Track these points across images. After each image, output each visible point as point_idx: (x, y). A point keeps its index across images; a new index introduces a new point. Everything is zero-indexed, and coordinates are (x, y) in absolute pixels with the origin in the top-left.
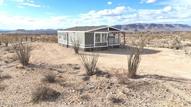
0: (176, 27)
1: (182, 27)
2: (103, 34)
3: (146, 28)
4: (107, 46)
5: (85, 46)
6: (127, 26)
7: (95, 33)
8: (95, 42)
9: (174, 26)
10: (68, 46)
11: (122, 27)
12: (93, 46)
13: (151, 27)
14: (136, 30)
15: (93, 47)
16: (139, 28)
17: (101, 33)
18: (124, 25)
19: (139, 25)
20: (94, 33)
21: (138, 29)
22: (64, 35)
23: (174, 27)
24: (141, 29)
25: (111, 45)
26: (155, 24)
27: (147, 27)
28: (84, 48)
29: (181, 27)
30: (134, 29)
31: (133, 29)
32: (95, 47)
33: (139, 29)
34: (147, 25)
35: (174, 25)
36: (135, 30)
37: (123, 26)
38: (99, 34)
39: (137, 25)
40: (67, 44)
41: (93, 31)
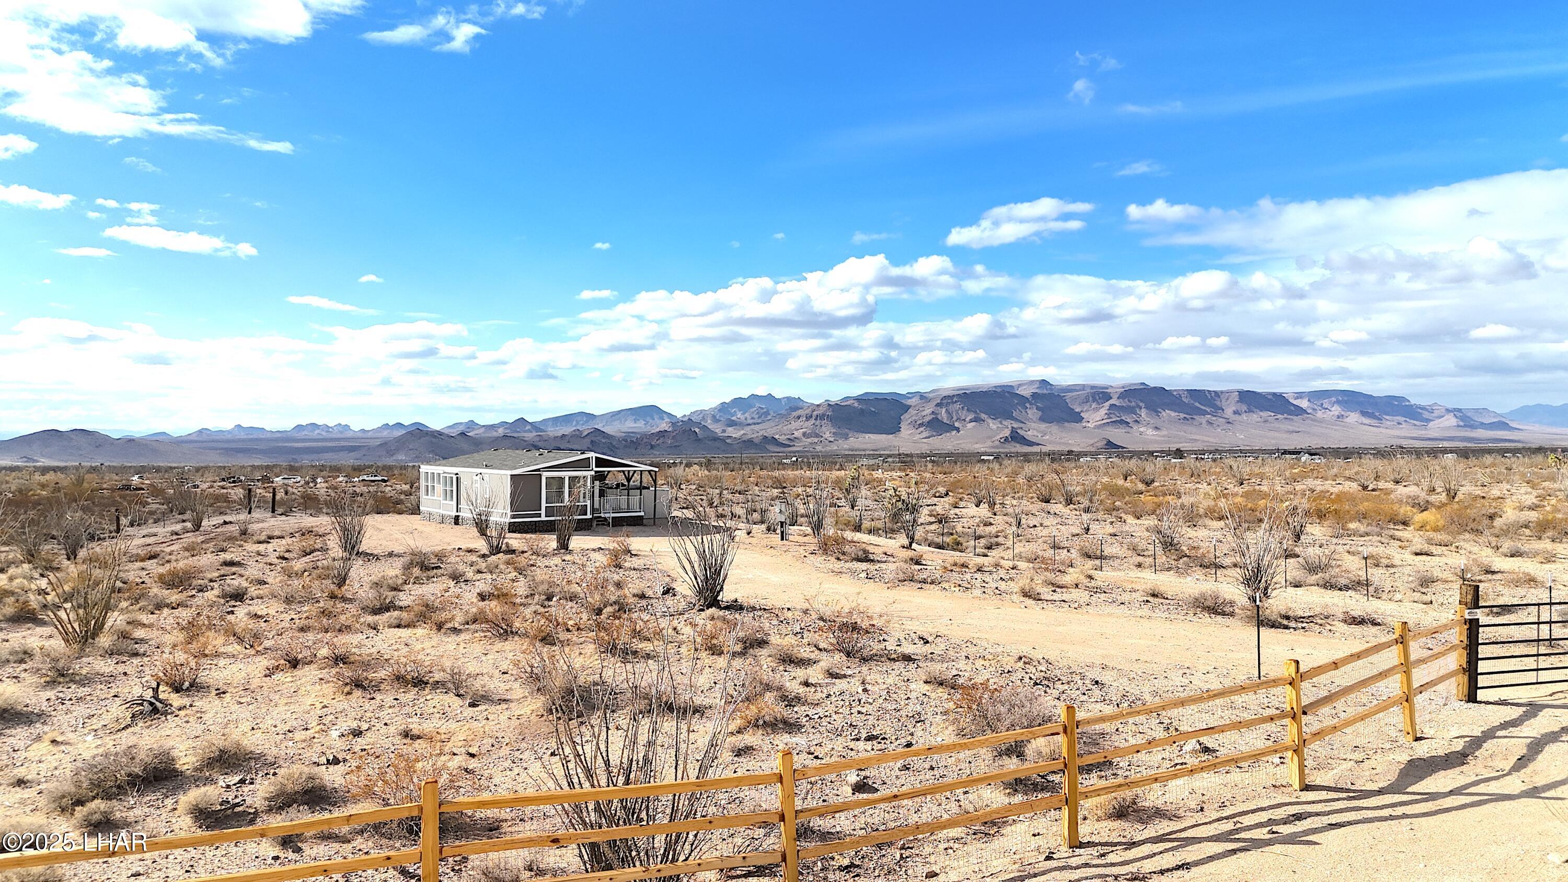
0: (1320, 414)
1: (1364, 414)
2: (572, 479)
3: (1095, 416)
4: (589, 516)
5: (513, 517)
6: (947, 400)
7: (545, 475)
8: (544, 505)
9: (1304, 404)
10: (457, 520)
11: (907, 408)
12: (539, 515)
13: (1131, 410)
14: (1015, 437)
15: (538, 519)
16: (1042, 419)
17: (566, 474)
18: (922, 396)
19: (1034, 395)
20: (540, 475)
21: (1034, 430)
22: (447, 481)
23: (1300, 411)
24: (1054, 428)
25: (607, 515)
26: (1160, 391)
27: (1103, 411)
28: (508, 520)
29: (1354, 417)
30: (998, 429)
31: (993, 425)
32: (543, 518)
33: (1043, 426)
34: (1099, 395)
35: (1300, 395)
36: (1007, 433)
37: (911, 402)
38: (562, 479)
39: (1026, 392)
40: (454, 513)
41: (538, 470)
